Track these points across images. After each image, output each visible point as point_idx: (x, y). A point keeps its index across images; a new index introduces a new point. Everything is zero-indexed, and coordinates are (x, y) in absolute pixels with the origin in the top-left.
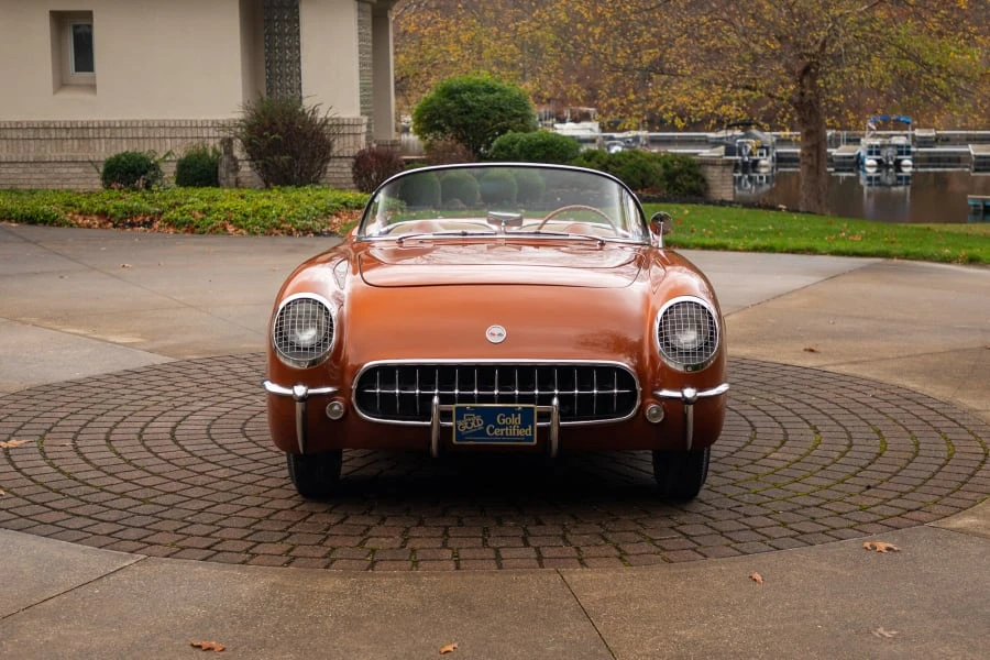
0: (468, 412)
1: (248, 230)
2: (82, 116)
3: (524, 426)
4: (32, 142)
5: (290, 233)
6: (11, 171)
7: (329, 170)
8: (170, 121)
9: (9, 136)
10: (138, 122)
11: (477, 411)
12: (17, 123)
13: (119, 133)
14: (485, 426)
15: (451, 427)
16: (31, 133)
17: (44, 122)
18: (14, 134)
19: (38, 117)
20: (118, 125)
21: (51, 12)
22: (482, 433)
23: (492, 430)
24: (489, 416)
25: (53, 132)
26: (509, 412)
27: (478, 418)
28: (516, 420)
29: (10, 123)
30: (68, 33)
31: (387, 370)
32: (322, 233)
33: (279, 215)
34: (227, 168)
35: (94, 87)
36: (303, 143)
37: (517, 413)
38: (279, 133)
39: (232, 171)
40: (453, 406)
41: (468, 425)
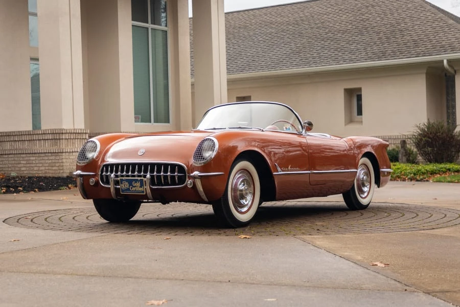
0: (124, 181)
3: (141, 187)
5: (404, 180)
11: (127, 180)
14: (129, 186)
15: (119, 188)
21: (345, 90)
22: (128, 189)
23: (132, 188)
24: (130, 182)
26: (136, 181)
27: (127, 183)
28: (138, 184)
30: (354, 98)
31: (107, 166)
32: (421, 180)
33: (401, 172)
34: (402, 154)
35: (362, 122)
36: (440, 142)
37: (138, 181)
38: (429, 138)
39: (405, 156)
40: (119, 179)
41: (124, 186)
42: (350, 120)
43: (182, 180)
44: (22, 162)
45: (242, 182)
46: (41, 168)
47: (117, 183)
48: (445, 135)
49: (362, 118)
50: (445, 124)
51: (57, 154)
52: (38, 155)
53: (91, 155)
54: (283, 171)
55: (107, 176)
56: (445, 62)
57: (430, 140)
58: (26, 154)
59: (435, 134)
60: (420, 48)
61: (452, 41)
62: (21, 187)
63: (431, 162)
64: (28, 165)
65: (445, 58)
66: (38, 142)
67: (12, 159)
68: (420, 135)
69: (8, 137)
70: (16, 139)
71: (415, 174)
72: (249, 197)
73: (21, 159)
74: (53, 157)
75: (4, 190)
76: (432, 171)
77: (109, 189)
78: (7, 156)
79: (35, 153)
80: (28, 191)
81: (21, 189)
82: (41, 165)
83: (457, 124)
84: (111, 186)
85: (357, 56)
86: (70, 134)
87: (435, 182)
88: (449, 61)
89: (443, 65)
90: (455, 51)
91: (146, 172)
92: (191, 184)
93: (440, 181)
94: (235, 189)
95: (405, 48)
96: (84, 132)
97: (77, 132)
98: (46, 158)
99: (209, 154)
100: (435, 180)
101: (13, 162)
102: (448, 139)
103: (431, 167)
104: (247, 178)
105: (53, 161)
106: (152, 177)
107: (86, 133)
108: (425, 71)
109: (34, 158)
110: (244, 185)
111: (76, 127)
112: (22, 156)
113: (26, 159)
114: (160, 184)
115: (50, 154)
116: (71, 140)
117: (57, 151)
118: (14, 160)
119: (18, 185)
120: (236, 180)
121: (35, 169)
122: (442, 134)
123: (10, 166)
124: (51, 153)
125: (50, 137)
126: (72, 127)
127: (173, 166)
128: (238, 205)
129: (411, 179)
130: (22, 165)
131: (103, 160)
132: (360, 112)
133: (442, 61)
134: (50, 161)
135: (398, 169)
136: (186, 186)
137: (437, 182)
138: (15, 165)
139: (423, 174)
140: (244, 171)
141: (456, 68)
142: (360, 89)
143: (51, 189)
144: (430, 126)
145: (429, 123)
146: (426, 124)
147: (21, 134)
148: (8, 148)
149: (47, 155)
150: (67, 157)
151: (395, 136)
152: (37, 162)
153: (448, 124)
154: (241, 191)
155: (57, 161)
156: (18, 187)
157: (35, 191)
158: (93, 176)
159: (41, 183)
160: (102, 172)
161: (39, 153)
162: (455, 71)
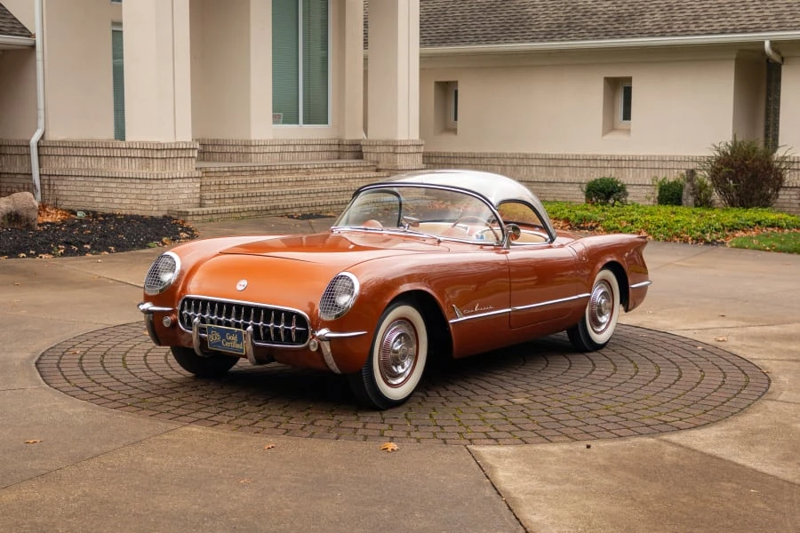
0: (214, 330)
1: (655, 237)
2: (619, 152)
3: (239, 342)
4: (585, 169)
5: (686, 242)
6: (570, 189)
7: (780, 197)
8: (677, 157)
9: (571, 165)
10: (655, 156)
11: (217, 330)
12: (577, 156)
13: (642, 165)
14: (221, 340)
15: (206, 339)
16: (585, 163)
17: (593, 156)
18: (574, 164)
19: (590, 152)
20: (642, 159)
21: (606, 79)
22: (219, 343)
23: (224, 343)
24: (223, 333)
25: (599, 163)
26: (232, 332)
27: (218, 335)
28: (234, 338)
29: (572, 155)
30: (620, 93)
31: (189, 300)
32: (712, 243)
33: (682, 227)
34: (688, 192)
35: (629, 131)
36: (750, 175)
37: (235, 333)
38: (732, 167)
39: (692, 194)
40: (206, 325)
41: (213, 338)
42: (610, 127)
43: (302, 337)
44: (96, 189)
45: (399, 337)
46: (124, 202)
47: (202, 330)
48: (757, 163)
49: (630, 124)
50: (761, 146)
51: (148, 181)
52: (120, 180)
53: (168, 277)
54: (465, 315)
55: (189, 317)
56: (767, 44)
57: (733, 171)
58: (102, 177)
59: (742, 162)
60: (729, 19)
61: (781, 9)
62: (88, 243)
63: (732, 205)
64: (106, 195)
65: (767, 38)
66: (120, 159)
67: (82, 183)
68: (719, 160)
69: (75, 150)
70: (88, 154)
71: (703, 232)
72: (407, 363)
73: (95, 185)
74: (143, 186)
75: (62, 251)
76: (732, 226)
77: (191, 336)
78: (73, 179)
79: (115, 177)
80: (99, 251)
81: (88, 247)
82: (124, 196)
83: (780, 145)
84: (194, 333)
85: (627, 27)
86: (168, 151)
87: (733, 247)
88: (773, 43)
89: (764, 48)
90: (783, 28)
91: (247, 318)
92: (314, 345)
93: (741, 247)
94: (385, 348)
95: (705, 17)
96: (192, 147)
97: (181, 147)
98: (133, 186)
99: (345, 300)
100: (734, 245)
101: (83, 189)
102: (763, 170)
103: (731, 216)
104: (407, 332)
105: (143, 192)
106: (256, 328)
107: (193, 149)
108: (734, 56)
109: (114, 185)
110: (400, 343)
111: (178, 140)
112: (96, 179)
113: (103, 184)
114: (267, 338)
115: (138, 181)
116: (171, 160)
117: (148, 177)
118: (85, 186)
119: (83, 241)
120: (388, 335)
121: (116, 201)
122: (754, 161)
123: (79, 193)
124: (140, 178)
125: (139, 154)
126: (173, 141)
127: (289, 315)
128: (389, 374)
129: (697, 240)
130: (97, 195)
131: (184, 290)
132: (627, 116)
133: (763, 43)
134: (138, 192)
135: (678, 221)
136: (308, 347)
137: (736, 247)
138: (86, 194)
139: (717, 230)
140: (404, 320)
141: (784, 54)
142: (630, 79)
143: (134, 246)
144: (736, 147)
145: (735, 142)
146: (730, 144)
147: (94, 146)
148: (76, 167)
149: (133, 181)
150: (164, 186)
151: (681, 157)
152: (119, 190)
153: (766, 144)
154: (396, 352)
155: (148, 192)
156: (84, 244)
157: (109, 251)
158: (168, 313)
159: (120, 236)
160: (182, 309)
161: (122, 178)
162: (783, 59)
